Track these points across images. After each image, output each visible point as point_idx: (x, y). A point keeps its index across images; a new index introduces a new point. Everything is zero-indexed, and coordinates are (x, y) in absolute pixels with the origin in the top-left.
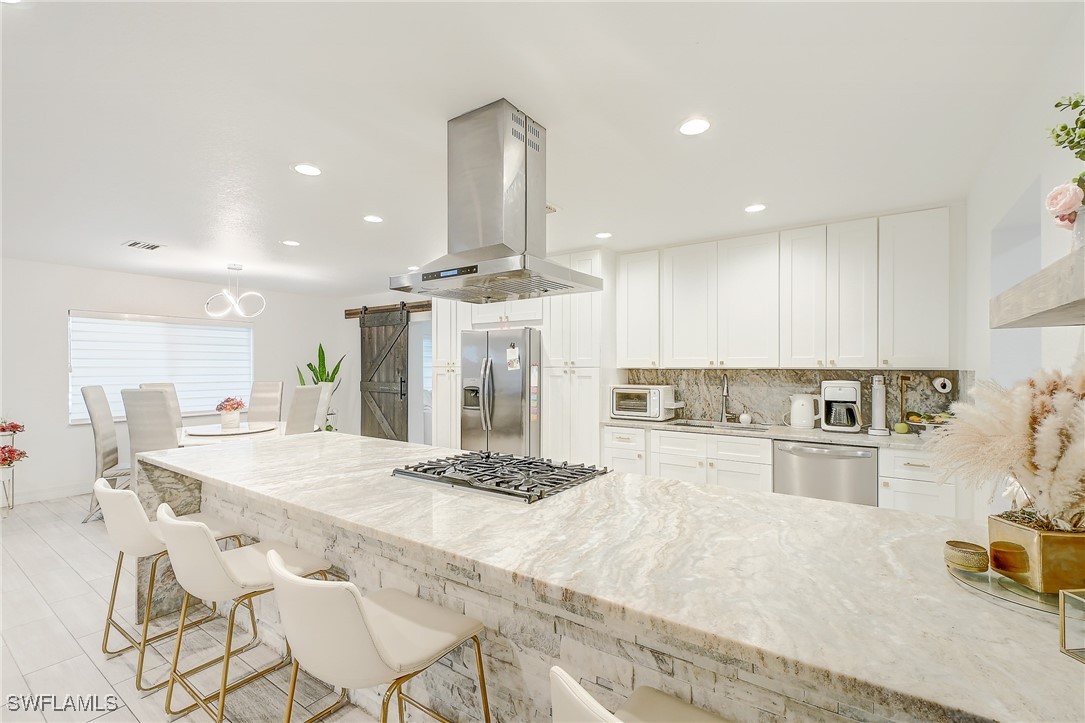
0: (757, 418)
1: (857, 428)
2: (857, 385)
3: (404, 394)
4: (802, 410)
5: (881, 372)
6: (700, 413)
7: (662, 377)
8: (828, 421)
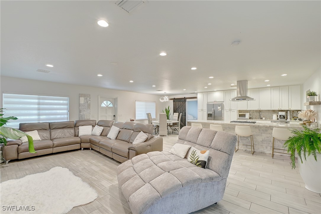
0: (266, 118)
1: (285, 119)
2: (285, 112)
3: (185, 115)
4: (275, 117)
5: (289, 110)
6: (254, 118)
7: (247, 111)
8: (280, 118)
